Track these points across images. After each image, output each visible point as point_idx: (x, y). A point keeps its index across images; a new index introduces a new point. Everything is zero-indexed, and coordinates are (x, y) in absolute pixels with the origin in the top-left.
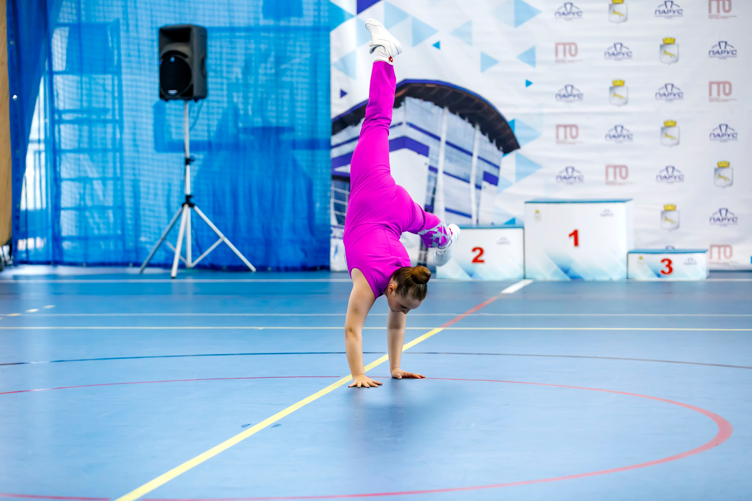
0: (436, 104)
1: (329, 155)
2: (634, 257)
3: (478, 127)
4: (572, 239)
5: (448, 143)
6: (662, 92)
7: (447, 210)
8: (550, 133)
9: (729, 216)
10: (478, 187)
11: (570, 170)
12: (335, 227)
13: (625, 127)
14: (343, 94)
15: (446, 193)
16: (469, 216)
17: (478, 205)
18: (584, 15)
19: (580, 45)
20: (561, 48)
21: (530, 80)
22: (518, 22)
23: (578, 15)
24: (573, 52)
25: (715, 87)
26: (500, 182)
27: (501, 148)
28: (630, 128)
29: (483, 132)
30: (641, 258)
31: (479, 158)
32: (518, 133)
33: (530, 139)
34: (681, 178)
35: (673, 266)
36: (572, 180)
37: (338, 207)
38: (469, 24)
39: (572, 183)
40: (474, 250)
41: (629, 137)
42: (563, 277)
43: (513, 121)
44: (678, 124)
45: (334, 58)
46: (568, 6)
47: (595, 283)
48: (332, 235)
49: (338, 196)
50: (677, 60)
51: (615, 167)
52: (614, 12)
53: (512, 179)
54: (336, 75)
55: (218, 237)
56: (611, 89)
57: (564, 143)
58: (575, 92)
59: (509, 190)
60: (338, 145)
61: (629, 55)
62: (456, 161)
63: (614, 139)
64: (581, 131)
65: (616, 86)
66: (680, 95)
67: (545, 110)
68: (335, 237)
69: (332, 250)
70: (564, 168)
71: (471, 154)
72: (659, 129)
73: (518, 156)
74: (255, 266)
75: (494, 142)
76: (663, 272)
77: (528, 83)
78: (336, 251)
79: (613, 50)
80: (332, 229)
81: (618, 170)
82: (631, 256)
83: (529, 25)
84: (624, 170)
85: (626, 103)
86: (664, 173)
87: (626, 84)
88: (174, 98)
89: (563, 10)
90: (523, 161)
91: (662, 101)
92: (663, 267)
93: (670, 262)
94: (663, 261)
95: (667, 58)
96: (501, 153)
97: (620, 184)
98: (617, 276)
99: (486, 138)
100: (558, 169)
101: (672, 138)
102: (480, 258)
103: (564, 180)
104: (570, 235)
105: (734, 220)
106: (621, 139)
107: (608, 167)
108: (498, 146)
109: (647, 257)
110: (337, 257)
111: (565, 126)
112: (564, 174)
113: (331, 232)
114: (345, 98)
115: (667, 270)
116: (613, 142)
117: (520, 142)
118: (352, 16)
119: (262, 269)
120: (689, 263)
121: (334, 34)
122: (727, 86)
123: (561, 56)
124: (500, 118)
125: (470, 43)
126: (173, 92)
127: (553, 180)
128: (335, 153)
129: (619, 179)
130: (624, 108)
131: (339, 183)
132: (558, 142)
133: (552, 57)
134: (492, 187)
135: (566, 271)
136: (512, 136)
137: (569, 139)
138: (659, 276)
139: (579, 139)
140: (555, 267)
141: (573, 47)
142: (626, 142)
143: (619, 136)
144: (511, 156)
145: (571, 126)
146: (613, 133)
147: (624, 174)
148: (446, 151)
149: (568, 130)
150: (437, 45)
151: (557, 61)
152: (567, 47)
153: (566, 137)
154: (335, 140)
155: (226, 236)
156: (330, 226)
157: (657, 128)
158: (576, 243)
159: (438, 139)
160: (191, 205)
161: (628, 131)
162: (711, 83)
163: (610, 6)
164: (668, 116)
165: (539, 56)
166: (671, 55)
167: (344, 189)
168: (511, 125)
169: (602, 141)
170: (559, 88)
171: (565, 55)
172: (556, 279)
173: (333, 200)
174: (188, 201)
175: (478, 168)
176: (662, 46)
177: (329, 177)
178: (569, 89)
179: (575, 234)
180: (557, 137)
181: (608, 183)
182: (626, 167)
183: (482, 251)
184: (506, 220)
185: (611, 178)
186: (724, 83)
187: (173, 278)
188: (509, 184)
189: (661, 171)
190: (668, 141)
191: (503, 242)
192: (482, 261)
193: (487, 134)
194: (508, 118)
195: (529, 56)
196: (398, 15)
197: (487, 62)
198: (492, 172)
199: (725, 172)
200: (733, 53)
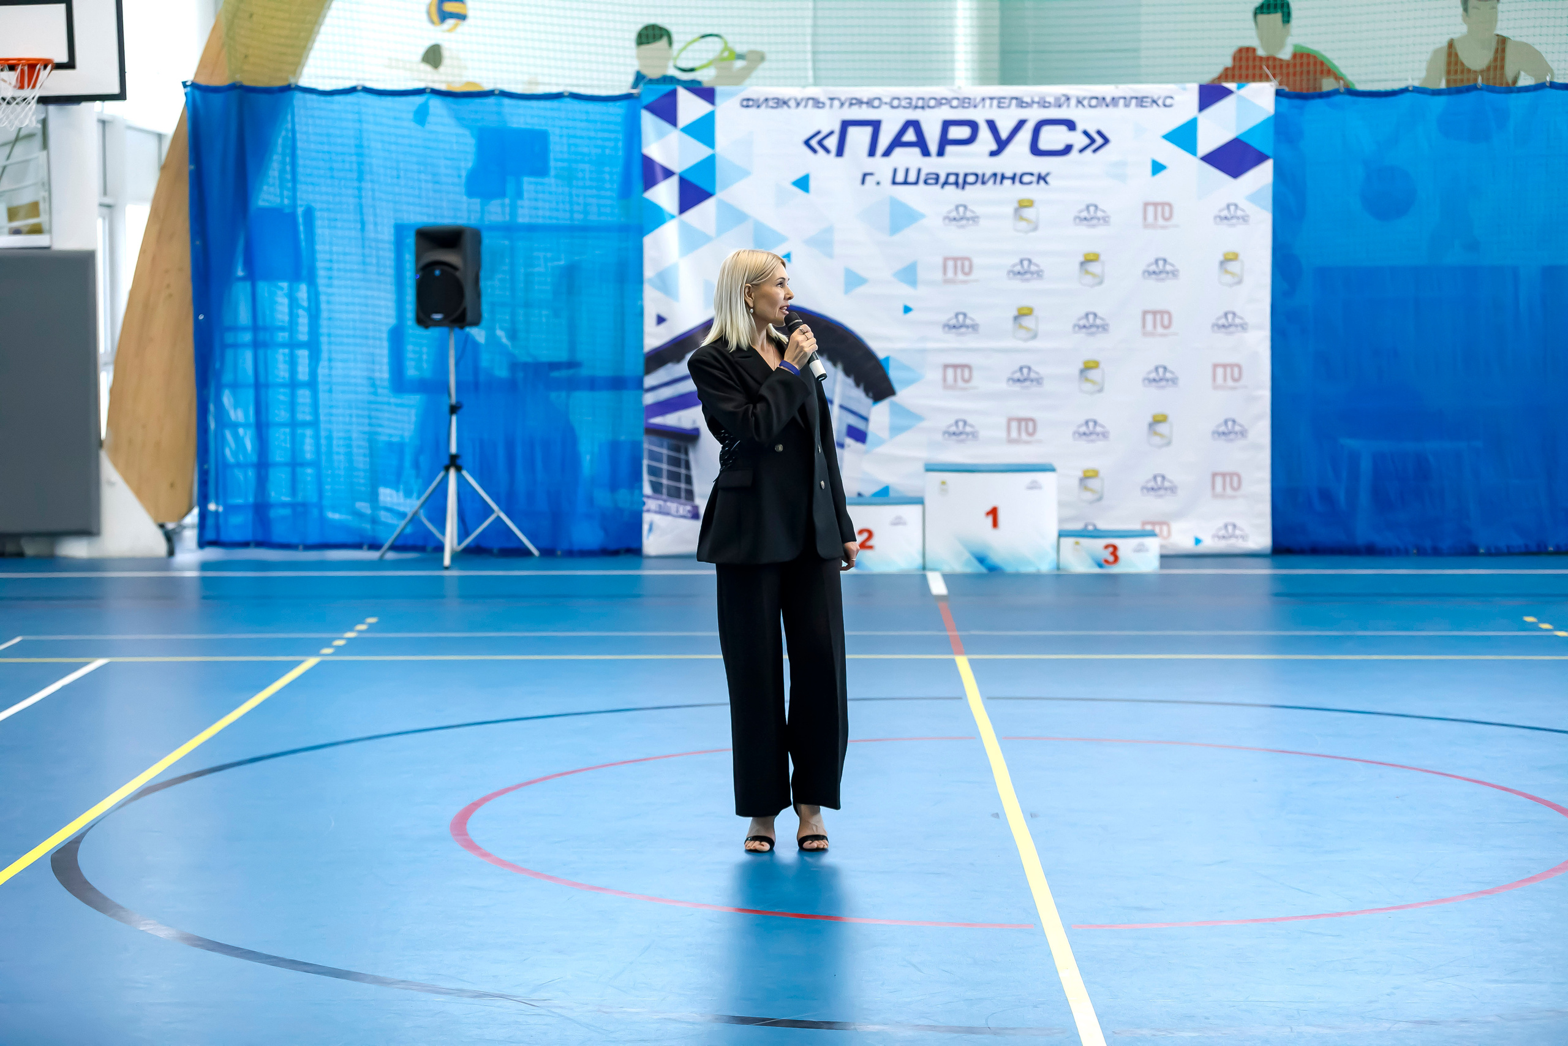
1: (640, 402)
2: (1067, 542)
3: (840, 366)
4: (990, 519)
6: (1082, 322)
8: (933, 375)
9: (1167, 484)
11: (961, 424)
12: (648, 497)
13: (1034, 368)
14: (661, 320)
18: (982, 222)
19: (976, 261)
20: (950, 264)
21: (910, 305)
22: (895, 229)
23: (974, 221)
24: (967, 269)
25: (1149, 318)
26: (870, 438)
27: (871, 394)
28: (1040, 370)
29: (847, 372)
30: (1077, 543)
31: (842, 407)
32: (893, 374)
33: (909, 382)
34: (1105, 435)
35: (1120, 553)
36: (963, 437)
37: (653, 471)
38: (829, 230)
39: (962, 441)
41: (1039, 381)
42: (977, 568)
43: (887, 359)
44: (1102, 365)
45: (649, 272)
46: (961, 209)
47: (1018, 576)
48: (645, 508)
49: (654, 456)
50: (1101, 283)
51: (1020, 420)
52: (1022, 218)
53: (885, 434)
54: (650, 294)
55: (492, 511)
56: (1016, 318)
57: (953, 387)
58: (968, 322)
59: (881, 450)
60: (653, 389)
61: (1039, 274)
63: (1018, 384)
64: (975, 374)
65: (1022, 314)
66: (1104, 328)
67: (930, 345)
68: (648, 511)
69: (645, 527)
70: (952, 421)
72: (1076, 372)
73: (893, 405)
74: (538, 548)
75: (862, 386)
76: (1106, 561)
77: (907, 310)
78: (650, 529)
79: (1018, 268)
80: (645, 500)
81: (1023, 424)
82: (1063, 540)
83: (909, 234)
84: (1031, 424)
85: (1035, 337)
86: (1083, 429)
87: (1036, 313)
88: (438, 323)
89: (954, 214)
90: (900, 412)
91: (1081, 335)
92: (1107, 555)
93: (1115, 548)
94: (1107, 547)
95: (1088, 279)
96: (869, 401)
97: (1027, 442)
98: (1045, 566)
99: (850, 381)
100: (947, 421)
101: (1094, 382)
102: (869, 543)
103: (954, 437)
104: (988, 514)
105: (1173, 489)
106: (1028, 383)
107: (1010, 420)
108: (867, 391)
109: (1085, 542)
110: (652, 537)
111: (955, 367)
112: (953, 429)
113: (644, 503)
114: (663, 326)
115: (1111, 559)
116: (1017, 387)
117: (896, 386)
118: (673, 217)
119: (548, 553)
120: (1140, 549)
121: (648, 241)
122: (1166, 317)
123: (950, 274)
124: (869, 355)
125: (830, 256)
126: (438, 316)
127: (939, 437)
128: (649, 399)
129: (1024, 436)
130: (1032, 344)
131: (654, 438)
132: (946, 386)
133: (938, 276)
134: (859, 445)
135: (981, 560)
136: (885, 378)
137: (960, 383)
138: (1100, 566)
139: (974, 383)
140: (967, 555)
141: (967, 263)
142: (1035, 389)
143: (1025, 380)
144: (884, 406)
145: (963, 366)
146: (1018, 375)
147: (1031, 429)
149: (959, 371)
151: (947, 281)
152: (959, 263)
153: (955, 380)
154: (650, 381)
155: (501, 509)
156: (642, 495)
157: (1074, 369)
158: (995, 524)
160: (459, 469)
161: (1037, 373)
162: (1145, 313)
163: (1017, 210)
164: (1088, 355)
165: (922, 274)
166: (1094, 275)
167: (661, 446)
168: (884, 364)
169: (1003, 386)
170: (946, 317)
171: (956, 273)
172: (969, 570)
173: (645, 462)
174: (454, 462)
175: (840, 419)
176: (1082, 264)
177: (642, 430)
178: (961, 317)
179: (993, 512)
180: (945, 379)
181: (1011, 441)
182: (1032, 420)
183: (870, 534)
184: (876, 489)
185: (1014, 434)
186: (1162, 312)
187: (447, 568)
188: (880, 442)
189: (1080, 426)
190: (1088, 386)
191: (898, 522)
192: (871, 547)
193: (853, 376)
194: (881, 355)
195: (909, 274)
196: (734, 217)
197: (853, 281)
198: (858, 425)
199: (1162, 428)
200: (1174, 274)
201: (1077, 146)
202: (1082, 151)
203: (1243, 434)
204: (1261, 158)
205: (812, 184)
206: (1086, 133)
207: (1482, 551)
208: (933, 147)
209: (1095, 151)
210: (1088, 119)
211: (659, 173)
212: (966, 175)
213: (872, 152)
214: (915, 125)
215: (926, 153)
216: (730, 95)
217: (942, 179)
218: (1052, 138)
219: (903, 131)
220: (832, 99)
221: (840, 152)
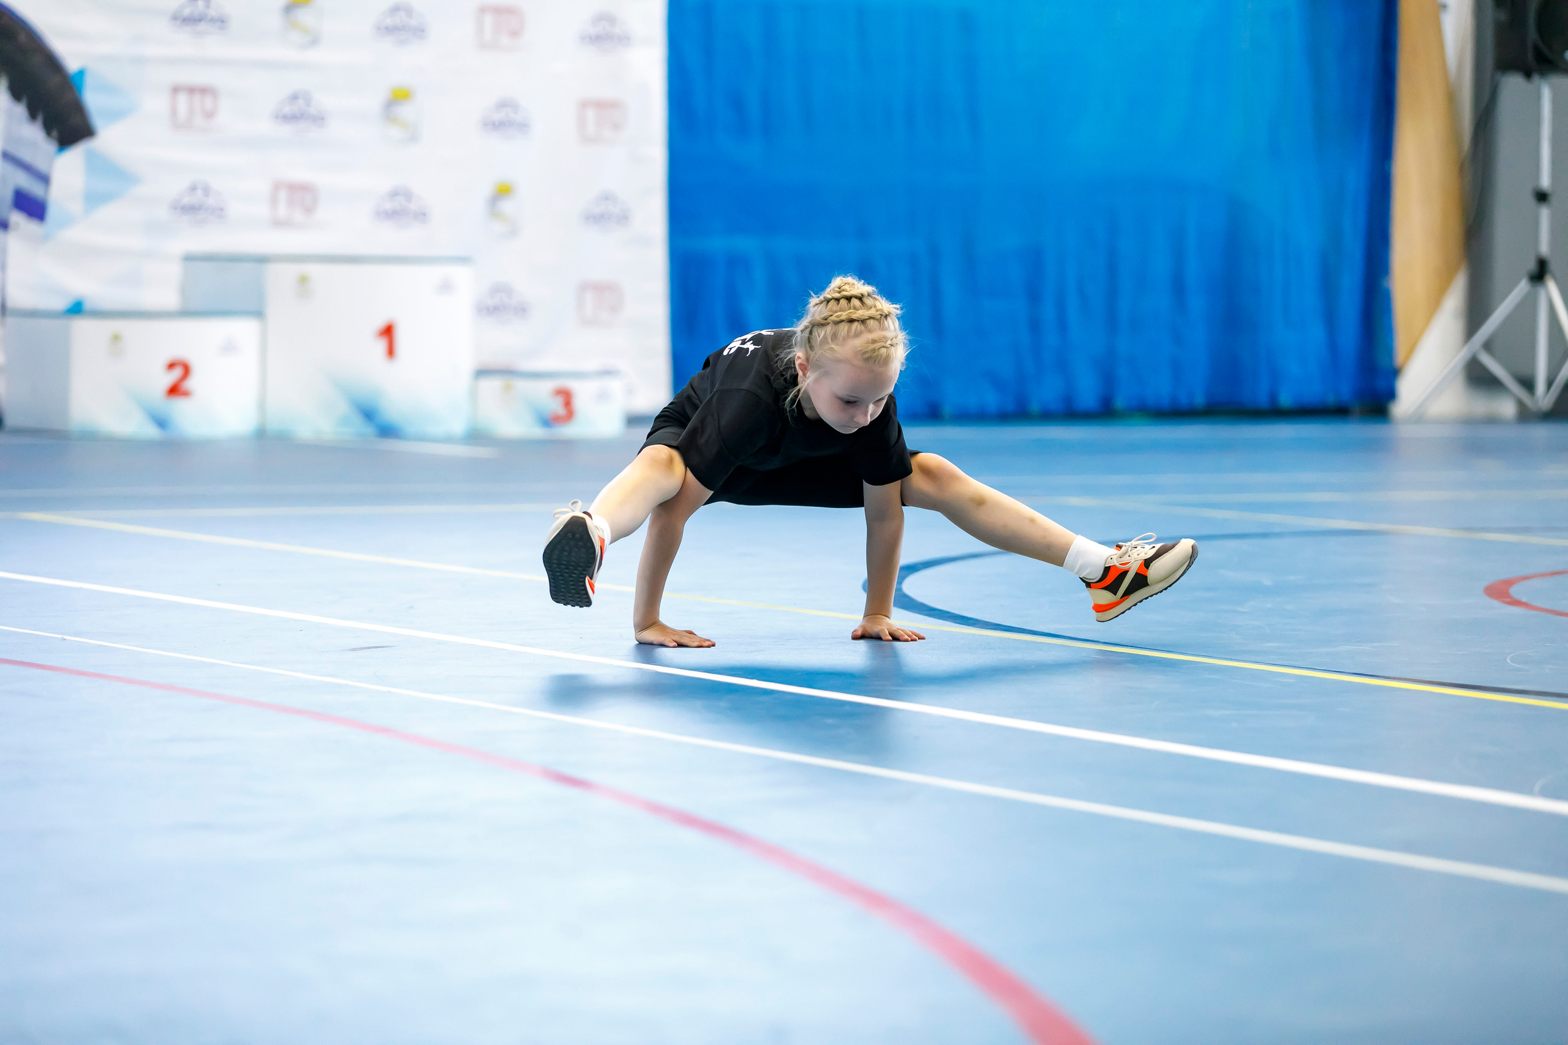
2: (491, 386)
3: (4, 82)
4: (382, 343)
6: (389, 22)
8: (156, 104)
9: (513, 301)
11: (199, 192)
13: (313, 96)
26: (52, 212)
27: (55, 133)
28: (324, 101)
29: (16, 95)
30: (506, 387)
31: (5, 155)
32: (93, 100)
33: (116, 115)
34: (422, 216)
35: (574, 404)
36: (203, 214)
39: (202, 221)
40: (171, 366)
41: (319, 119)
43: (81, 73)
44: (418, 96)
51: (291, 187)
53: (77, 207)
56: (286, 10)
57: (187, 127)
58: (213, 12)
63: (289, 124)
64: (222, 103)
65: (297, 2)
66: (421, 32)
67: (149, 50)
70: (185, 186)
72: (379, 106)
73: (91, 155)
75: (40, 118)
76: (555, 417)
81: (297, 194)
84: (308, 195)
85: (315, 43)
86: (390, 205)
87: (318, 1)
90: (100, 166)
91: (386, 44)
92: (556, 406)
93: (569, 395)
94: (555, 393)
96: (52, 147)
97: (301, 224)
99: (20, 110)
100: (174, 187)
101: (405, 124)
102: (183, 386)
103: (188, 214)
104: (379, 334)
105: (522, 310)
106: (303, 123)
107: (277, 186)
108: (48, 128)
109: (522, 386)
111: (191, 90)
112: (187, 200)
115: (562, 413)
116: (286, 130)
117: (97, 120)
122: (514, 18)
124: (53, 63)
127: (164, 214)
129: (298, 214)
130: (310, 55)
132: (176, 124)
134: (33, 225)
135: (368, 415)
136: (78, 108)
137: (198, 120)
138: (545, 425)
139: (220, 120)
142: (313, 132)
143: (300, 117)
144: (75, 155)
145: (204, 91)
146: (288, 109)
147: (308, 202)
149: (196, 98)
153: (191, 114)
157: (376, 101)
158: (391, 351)
161: (318, 106)
162: (481, 10)
164: (397, 79)
168: (76, 81)
169: (265, 126)
172: (346, 432)
178: (201, 4)
179: (388, 332)
180: (174, 112)
181: (278, 223)
182: (311, 187)
183: (187, 370)
184: (61, 302)
185: (282, 211)
186: (508, 10)
188: (70, 220)
189: (383, 200)
190: (395, 132)
191: (229, 348)
192: (186, 394)
193: (25, 100)
194: (72, 64)
198: (34, 188)
199: (507, 206)
203: (623, 218)
207: (947, 410)
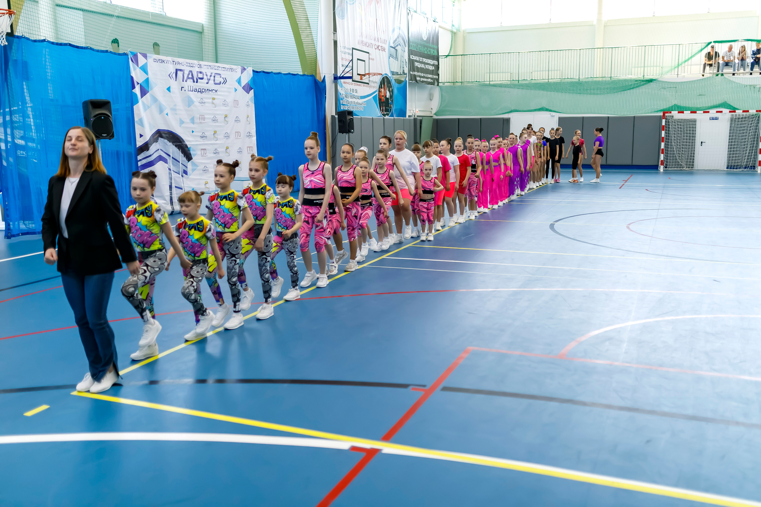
0: (168, 141)
3: (180, 150)
5: (173, 158)
6: (225, 135)
7: (176, 187)
8: (199, 152)
10: (182, 176)
13: (217, 149)
14: (141, 136)
15: (175, 180)
16: (182, 189)
17: (183, 184)
18: (206, 104)
19: (206, 116)
21: (193, 130)
22: (189, 106)
23: (204, 103)
24: (204, 119)
25: (236, 133)
26: (188, 173)
27: (187, 159)
29: (182, 152)
31: (182, 164)
32: (192, 152)
33: (195, 155)
36: (206, 171)
38: (175, 105)
39: (206, 173)
43: (190, 148)
45: (136, 119)
46: (201, 100)
50: (228, 123)
52: (213, 103)
53: (191, 172)
54: (137, 126)
58: (205, 135)
59: (191, 177)
60: (140, 160)
62: (175, 165)
64: (207, 152)
65: (215, 133)
66: (229, 137)
67: (198, 143)
71: (179, 162)
73: (192, 162)
75: (186, 157)
77: (193, 132)
79: (213, 119)
83: (192, 107)
85: (217, 140)
88: (104, 138)
90: (193, 164)
91: (225, 139)
96: (187, 162)
99: (183, 155)
100: (203, 167)
101: (228, 153)
103: (204, 171)
111: (203, 149)
112: (204, 169)
116: (215, 155)
117: (192, 156)
118: (140, 99)
121: (135, 108)
123: (201, 121)
124: (186, 147)
125: (176, 114)
126: (104, 135)
127: (201, 172)
128: (140, 164)
130: (217, 142)
132: (202, 156)
134: (186, 176)
136: (190, 154)
139: (207, 154)
141: (204, 117)
142: (218, 155)
143: (216, 153)
144: (190, 163)
145: (205, 149)
148: (172, 161)
149: (204, 151)
150: (167, 114)
151: (200, 123)
152: (202, 117)
153: (203, 154)
154: (139, 158)
159: (169, 156)
163: (212, 101)
165: (195, 121)
166: (227, 121)
169: (212, 155)
175: (182, 168)
176: (225, 118)
178: (203, 134)
180: (201, 154)
186: (239, 132)
188: (190, 174)
194: (189, 146)
195: (192, 120)
196: (155, 99)
197: (182, 122)
198: (185, 169)
200: (239, 121)
201: (222, 82)
202: (223, 84)
204: (252, 89)
205: (171, 89)
206: (223, 78)
208: (195, 80)
209: (225, 84)
210: (224, 74)
211: (136, 84)
212: (202, 89)
213: (183, 81)
214: (191, 71)
215: (194, 82)
216: (151, 57)
217: (197, 91)
218: (218, 79)
219: (189, 74)
220: (173, 61)
221: (176, 80)
